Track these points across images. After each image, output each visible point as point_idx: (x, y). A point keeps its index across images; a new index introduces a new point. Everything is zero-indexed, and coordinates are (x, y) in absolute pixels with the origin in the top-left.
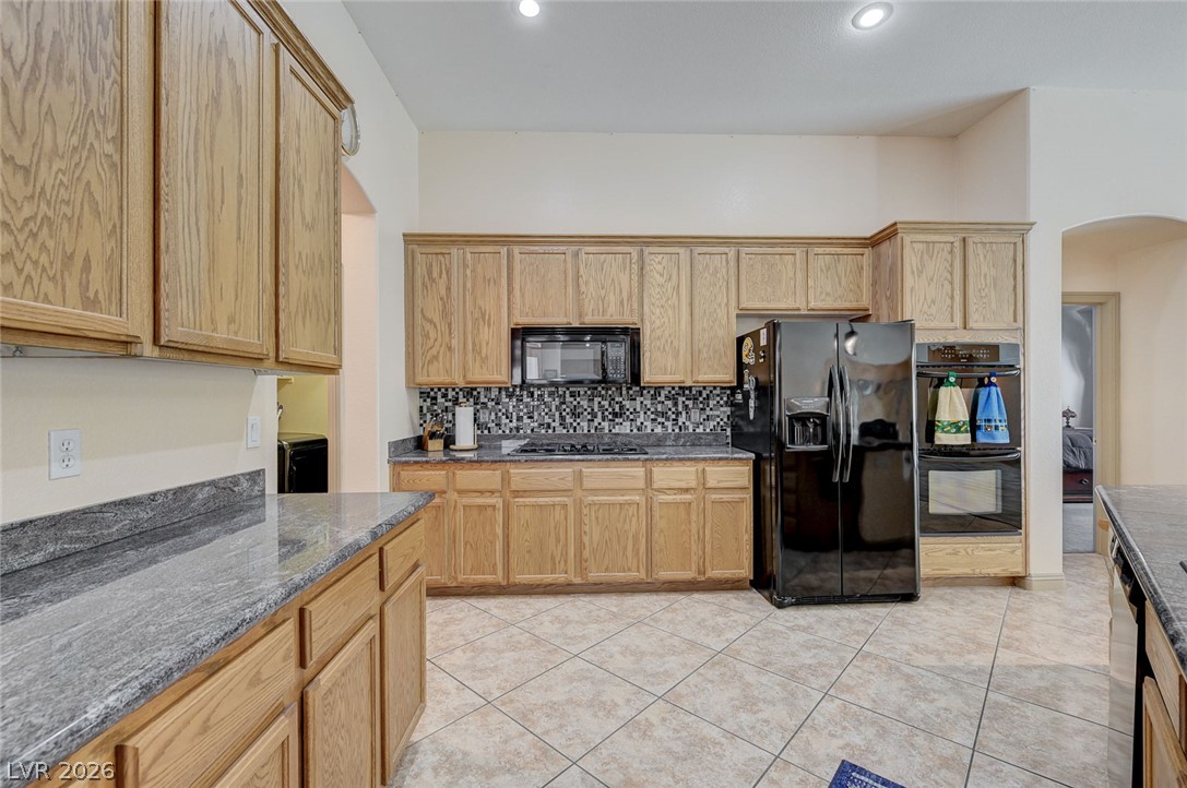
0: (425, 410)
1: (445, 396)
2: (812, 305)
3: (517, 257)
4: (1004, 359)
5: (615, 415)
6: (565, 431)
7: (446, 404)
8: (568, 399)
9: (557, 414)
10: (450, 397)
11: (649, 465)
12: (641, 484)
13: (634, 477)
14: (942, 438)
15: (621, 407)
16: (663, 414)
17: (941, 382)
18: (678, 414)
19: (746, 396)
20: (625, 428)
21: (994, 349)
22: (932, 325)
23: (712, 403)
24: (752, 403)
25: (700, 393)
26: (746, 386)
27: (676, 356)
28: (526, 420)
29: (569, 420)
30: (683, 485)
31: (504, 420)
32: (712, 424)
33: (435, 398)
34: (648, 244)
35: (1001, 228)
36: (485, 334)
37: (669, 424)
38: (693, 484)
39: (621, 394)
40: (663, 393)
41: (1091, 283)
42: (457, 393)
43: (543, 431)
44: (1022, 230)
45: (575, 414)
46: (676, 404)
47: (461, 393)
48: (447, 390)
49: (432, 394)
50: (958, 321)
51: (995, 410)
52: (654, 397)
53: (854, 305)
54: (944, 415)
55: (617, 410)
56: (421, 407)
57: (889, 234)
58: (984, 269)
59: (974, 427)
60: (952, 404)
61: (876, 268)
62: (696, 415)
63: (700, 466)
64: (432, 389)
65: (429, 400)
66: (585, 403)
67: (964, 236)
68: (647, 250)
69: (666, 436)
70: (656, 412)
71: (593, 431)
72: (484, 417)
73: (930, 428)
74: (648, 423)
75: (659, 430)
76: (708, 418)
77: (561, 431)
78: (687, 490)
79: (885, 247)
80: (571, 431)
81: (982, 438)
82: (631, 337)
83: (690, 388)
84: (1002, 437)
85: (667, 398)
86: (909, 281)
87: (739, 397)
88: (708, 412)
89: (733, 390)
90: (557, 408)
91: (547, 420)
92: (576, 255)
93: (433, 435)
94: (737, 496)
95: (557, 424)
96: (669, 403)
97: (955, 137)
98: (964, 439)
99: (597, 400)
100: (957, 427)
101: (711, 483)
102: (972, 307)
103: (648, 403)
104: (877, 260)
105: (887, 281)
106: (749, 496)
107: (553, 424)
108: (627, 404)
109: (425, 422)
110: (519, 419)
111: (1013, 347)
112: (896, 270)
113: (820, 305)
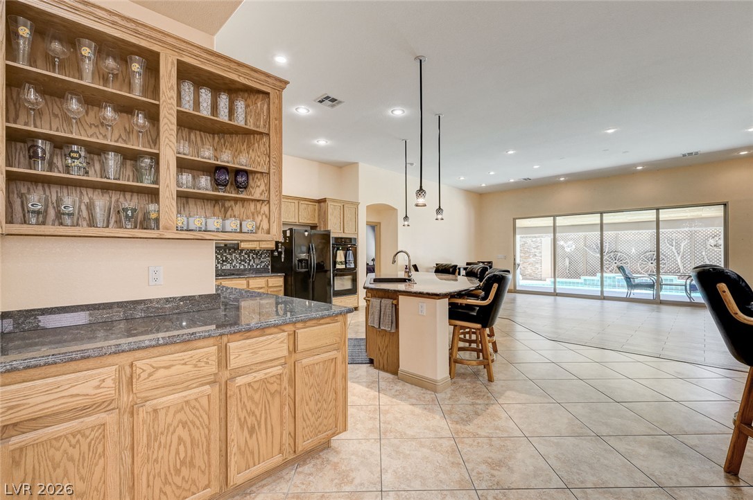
2: (300, 221)
4: (353, 243)
5: (223, 261)
11: (248, 279)
13: (242, 284)
14: (338, 266)
15: (226, 258)
16: (244, 261)
17: (338, 249)
18: (250, 260)
19: (280, 253)
21: (350, 239)
22: (335, 231)
23: (263, 256)
24: (283, 256)
25: (259, 252)
26: (280, 250)
30: (260, 286)
32: (263, 264)
35: (352, 203)
37: (246, 265)
38: (264, 286)
39: (226, 252)
40: (244, 252)
41: (374, 219)
44: (357, 204)
46: (249, 257)
50: (342, 231)
51: (351, 258)
52: (240, 254)
53: (314, 222)
54: (338, 259)
55: (224, 259)
57: (324, 200)
58: (348, 216)
59: (346, 263)
60: (340, 256)
61: (319, 210)
62: (257, 261)
63: (266, 279)
67: (343, 204)
69: (245, 270)
70: (241, 260)
73: (335, 263)
74: (237, 265)
75: (242, 267)
76: (262, 262)
78: (261, 288)
79: (322, 204)
81: (348, 267)
83: (255, 250)
84: (353, 266)
85: (246, 254)
86: (329, 218)
87: (276, 254)
88: (262, 260)
89: (272, 251)
94: (278, 289)
96: (246, 256)
97: (341, 167)
98: (343, 266)
100: (341, 263)
101: (270, 285)
102: (345, 226)
103: (238, 256)
104: (320, 207)
105: (323, 215)
106: (283, 289)
108: (228, 256)
111: (355, 239)
112: (326, 213)
113: (303, 221)
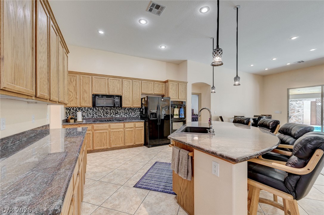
0: (67, 113)
1: (73, 109)
2: (155, 93)
3: (94, 79)
4: (184, 104)
5: (116, 113)
6: (104, 117)
7: (73, 111)
8: (105, 110)
9: (102, 113)
10: (74, 109)
11: (124, 123)
12: (123, 127)
13: (121, 126)
14: (175, 117)
15: (117, 112)
16: (126, 113)
17: (175, 107)
18: (129, 113)
19: (143, 109)
20: (118, 116)
21: (182, 102)
22: (173, 98)
23: (136, 111)
24: (144, 111)
25: (134, 109)
26: (143, 108)
27: (129, 101)
28: (95, 115)
29: (105, 115)
30: (131, 127)
31: (89, 115)
32: (136, 115)
33: (70, 110)
34: (124, 79)
35: (184, 82)
36: (86, 95)
37: (127, 115)
38: (133, 127)
39: (117, 109)
40: (126, 109)
41: (197, 91)
42: (76, 109)
43: (99, 117)
44: (187, 83)
45: (107, 113)
46: (129, 111)
47: (78, 109)
48: (73, 108)
49: (69, 109)
50: (177, 98)
52: (124, 110)
53: (162, 93)
54: (175, 113)
55: (116, 112)
56: (66, 112)
57: (167, 81)
58: (181, 89)
59: (179, 115)
60: (176, 111)
61: (165, 87)
62: (133, 114)
63: (134, 123)
64: (69, 108)
65: (68, 110)
66: (109, 111)
67: (178, 82)
68: (123, 80)
69: (127, 118)
70: (125, 113)
71: (111, 117)
72: (84, 114)
74: (123, 115)
75: (125, 116)
76: (136, 114)
77: (103, 117)
78: (132, 128)
79: (167, 83)
80: (106, 117)
81: (180, 117)
82: (120, 97)
83: (132, 108)
84: (183, 117)
85: (127, 110)
86: (170, 90)
87: (142, 110)
88: (136, 113)
89: (141, 108)
90: (102, 112)
91: (100, 115)
92: (108, 79)
93: (71, 118)
94: (141, 128)
95: (102, 116)
96: (128, 111)
97: (179, 64)
98: (178, 117)
99: (112, 110)
100: (177, 115)
101: (136, 126)
102: (179, 95)
103: (123, 111)
104: (166, 85)
105: (167, 89)
106: (143, 128)
107: (101, 116)
108: (119, 111)
109: (67, 115)
110: (93, 114)
111: (185, 102)
112: (168, 88)
113: (156, 93)
